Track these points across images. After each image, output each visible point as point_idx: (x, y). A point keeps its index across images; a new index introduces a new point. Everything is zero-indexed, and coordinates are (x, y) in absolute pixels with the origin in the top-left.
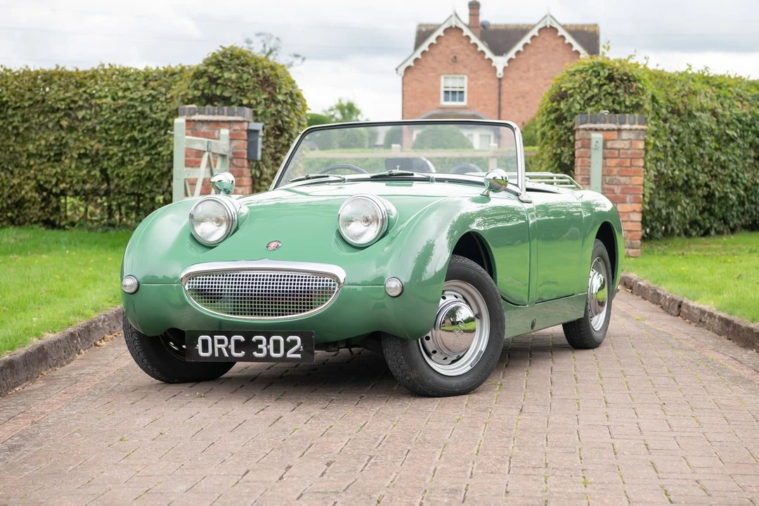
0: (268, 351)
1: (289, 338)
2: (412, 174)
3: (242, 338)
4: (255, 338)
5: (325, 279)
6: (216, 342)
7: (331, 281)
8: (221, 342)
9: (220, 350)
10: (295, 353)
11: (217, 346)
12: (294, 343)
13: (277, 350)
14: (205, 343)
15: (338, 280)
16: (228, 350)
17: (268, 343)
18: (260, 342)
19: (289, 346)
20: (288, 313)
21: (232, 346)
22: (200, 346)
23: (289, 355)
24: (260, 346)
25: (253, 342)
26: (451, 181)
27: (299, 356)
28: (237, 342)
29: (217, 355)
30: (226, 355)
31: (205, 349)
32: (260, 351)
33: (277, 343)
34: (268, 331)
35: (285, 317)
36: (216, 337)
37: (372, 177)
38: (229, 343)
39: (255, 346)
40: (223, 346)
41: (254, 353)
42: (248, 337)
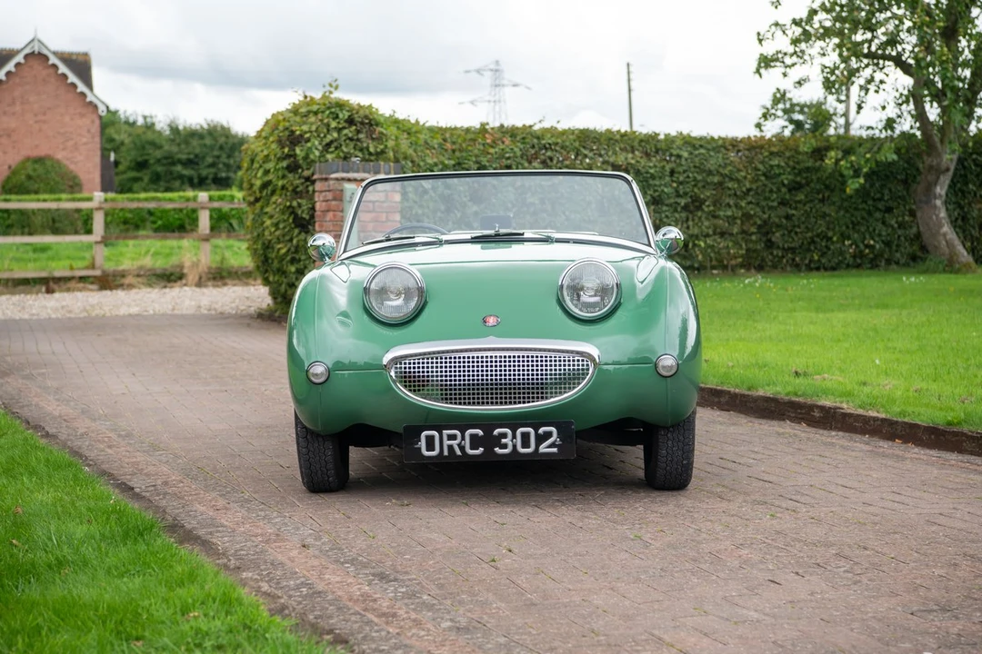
0: (514, 446)
1: (541, 430)
2: (523, 234)
3: (480, 432)
4: (496, 432)
5: (576, 358)
6: (445, 438)
7: (583, 361)
8: (452, 437)
9: (450, 447)
10: (549, 447)
11: (447, 443)
12: (548, 435)
13: (526, 444)
14: (430, 440)
15: (593, 360)
16: (462, 448)
17: (514, 437)
18: (505, 436)
19: (541, 439)
20: (531, 400)
21: (467, 443)
22: (423, 444)
23: (543, 449)
24: (504, 441)
25: (495, 436)
26: (576, 242)
27: (555, 450)
28: (473, 437)
29: (446, 453)
30: (459, 453)
31: (430, 446)
32: (505, 446)
33: (525, 437)
34: (514, 422)
35: (526, 405)
36: (446, 432)
37: (472, 238)
38: (463, 438)
39: (497, 441)
40: (454, 443)
41: (497, 449)
42: (488, 431)
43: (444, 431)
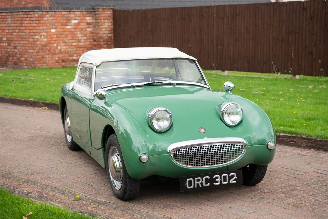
0: (221, 181)
1: (230, 175)
3: (208, 177)
4: (214, 177)
6: (196, 181)
8: (198, 180)
9: (198, 184)
10: (233, 181)
11: (196, 183)
12: (233, 176)
13: (225, 181)
14: (190, 182)
15: (244, 144)
16: (202, 184)
17: (221, 178)
18: (217, 178)
19: (230, 178)
21: (204, 182)
22: (187, 184)
23: (231, 182)
24: (217, 180)
27: (235, 182)
28: (206, 179)
29: (196, 187)
30: (200, 186)
31: (190, 185)
32: (217, 182)
33: (225, 177)
34: (220, 171)
36: (196, 178)
38: (202, 180)
39: (215, 180)
40: (199, 182)
41: (214, 183)
42: (211, 176)
43: (195, 178)
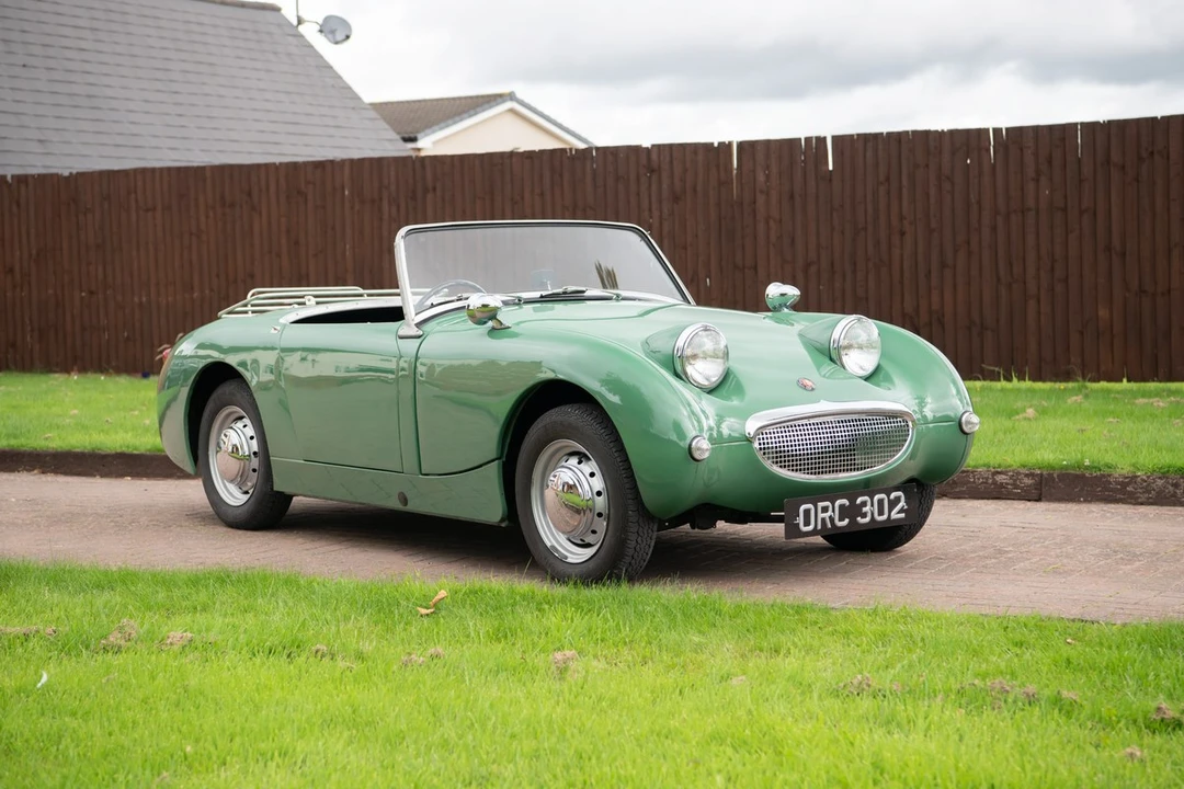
0: (872, 514)
1: (893, 496)
3: (845, 502)
4: (859, 501)
6: (819, 510)
8: (825, 510)
9: (823, 520)
10: (898, 513)
11: (821, 515)
12: (898, 500)
13: (881, 513)
14: (807, 512)
16: (832, 520)
17: (872, 504)
18: (864, 504)
19: (893, 504)
21: (836, 514)
22: (801, 520)
23: (894, 515)
24: (864, 509)
25: (858, 505)
27: (903, 515)
28: (841, 506)
29: (819, 527)
30: (829, 526)
31: (807, 523)
32: (864, 515)
33: (881, 502)
34: (868, 487)
36: (821, 504)
37: (542, 297)
38: (833, 510)
39: (859, 510)
40: (826, 515)
41: (859, 519)
42: (852, 500)
43: (819, 504)
